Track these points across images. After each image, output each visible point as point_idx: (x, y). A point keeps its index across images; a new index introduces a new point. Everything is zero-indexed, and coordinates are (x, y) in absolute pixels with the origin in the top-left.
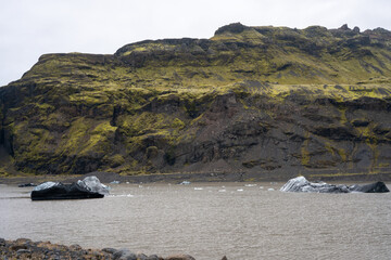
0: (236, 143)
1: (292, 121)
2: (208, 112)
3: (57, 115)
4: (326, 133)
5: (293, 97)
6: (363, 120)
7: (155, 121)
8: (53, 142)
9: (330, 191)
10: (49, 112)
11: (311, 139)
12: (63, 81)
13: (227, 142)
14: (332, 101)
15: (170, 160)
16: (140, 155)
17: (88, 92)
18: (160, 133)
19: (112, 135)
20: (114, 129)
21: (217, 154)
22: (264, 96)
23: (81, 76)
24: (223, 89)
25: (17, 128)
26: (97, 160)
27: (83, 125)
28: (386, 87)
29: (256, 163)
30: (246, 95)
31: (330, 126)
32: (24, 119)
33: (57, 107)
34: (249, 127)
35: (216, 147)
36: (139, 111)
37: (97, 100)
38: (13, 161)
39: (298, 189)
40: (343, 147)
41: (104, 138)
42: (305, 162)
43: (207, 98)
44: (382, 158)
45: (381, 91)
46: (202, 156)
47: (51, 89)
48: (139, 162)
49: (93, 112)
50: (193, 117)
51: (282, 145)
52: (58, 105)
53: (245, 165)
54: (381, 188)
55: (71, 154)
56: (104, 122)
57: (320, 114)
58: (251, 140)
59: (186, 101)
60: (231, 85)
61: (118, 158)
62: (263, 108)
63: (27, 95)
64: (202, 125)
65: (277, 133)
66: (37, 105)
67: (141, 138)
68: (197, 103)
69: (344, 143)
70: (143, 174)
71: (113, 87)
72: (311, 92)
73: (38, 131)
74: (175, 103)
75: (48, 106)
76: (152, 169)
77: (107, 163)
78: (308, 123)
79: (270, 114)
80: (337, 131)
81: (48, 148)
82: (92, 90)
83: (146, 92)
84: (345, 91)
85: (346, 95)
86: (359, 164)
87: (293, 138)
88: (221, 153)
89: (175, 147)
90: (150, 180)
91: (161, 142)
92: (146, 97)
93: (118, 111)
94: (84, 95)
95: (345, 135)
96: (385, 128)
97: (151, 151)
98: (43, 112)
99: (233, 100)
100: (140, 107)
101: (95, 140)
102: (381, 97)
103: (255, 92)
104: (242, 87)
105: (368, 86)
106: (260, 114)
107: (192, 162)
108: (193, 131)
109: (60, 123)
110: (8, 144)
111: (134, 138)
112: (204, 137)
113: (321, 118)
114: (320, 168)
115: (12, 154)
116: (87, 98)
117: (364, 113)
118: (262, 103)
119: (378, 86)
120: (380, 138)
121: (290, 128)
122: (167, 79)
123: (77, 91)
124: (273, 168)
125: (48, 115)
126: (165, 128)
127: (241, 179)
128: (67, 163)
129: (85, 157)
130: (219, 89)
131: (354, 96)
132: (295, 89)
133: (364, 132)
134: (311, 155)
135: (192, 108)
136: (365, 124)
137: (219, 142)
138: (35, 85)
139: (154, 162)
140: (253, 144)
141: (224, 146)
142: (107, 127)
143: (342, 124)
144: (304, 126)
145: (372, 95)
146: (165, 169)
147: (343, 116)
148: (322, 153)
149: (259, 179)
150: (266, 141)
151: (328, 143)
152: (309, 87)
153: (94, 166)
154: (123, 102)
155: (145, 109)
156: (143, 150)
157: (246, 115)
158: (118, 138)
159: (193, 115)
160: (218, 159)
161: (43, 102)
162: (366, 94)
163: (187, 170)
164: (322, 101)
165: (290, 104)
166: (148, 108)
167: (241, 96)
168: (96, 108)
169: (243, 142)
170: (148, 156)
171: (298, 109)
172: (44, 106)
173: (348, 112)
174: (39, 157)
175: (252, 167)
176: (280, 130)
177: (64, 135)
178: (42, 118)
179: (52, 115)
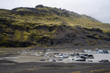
0: (69, 39)
1: (80, 33)
2: (57, 30)
3: (10, 29)
4: (89, 37)
7: (41, 32)
10: (6, 28)
11: (87, 38)
12: (8, 18)
13: (67, 38)
14: (86, 29)
15: (52, 43)
16: (42, 42)
20: (30, 34)
27: (19, 32)
31: (89, 35)
35: (65, 40)
36: (33, 29)
37: (21, 25)
41: (29, 37)
42: (89, 44)
44: (105, 43)
46: (61, 42)
47: (5, 20)
50: (50, 31)
52: (9, 26)
53: (75, 45)
55: (20, 41)
56: (25, 31)
58: (73, 38)
61: (35, 42)
62: (71, 30)
69: (94, 39)
71: (22, 21)
73: (5, 34)
74: (45, 27)
75: (6, 26)
77: (32, 44)
79: (73, 31)
81: (10, 39)
82: (17, 21)
86: (101, 44)
89: (52, 40)
91: (48, 38)
92: (34, 24)
93: (28, 28)
94: (16, 23)
95: (93, 37)
96: (102, 36)
97: (45, 40)
99: (63, 27)
101: (26, 37)
104: (63, 24)
109: (12, 31)
113: (86, 33)
114: (93, 45)
117: (94, 32)
118: (70, 28)
120: (101, 38)
121: (80, 35)
123: (13, 22)
124: (83, 46)
128: (19, 44)
129: (25, 42)
136: (96, 35)
137: (65, 38)
139: (48, 44)
140: (74, 39)
141: (67, 40)
142: (27, 33)
143: (91, 34)
153: (28, 45)
154: (28, 26)
155: (35, 28)
156: (42, 40)
157: (69, 31)
158: (32, 37)
160: (66, 43)
161: (3, 24)
164: (84, 29)
168: (21, 27)
169: (71, 38)
170: (45, 42)
171: (80, 30)
172: (3, 26)
173: (91, 32)
174: (7, 42)
175: (77, 45)
176: (78, 35)
177: (14, 35)
178: (5, 30)
179: (8, 29)
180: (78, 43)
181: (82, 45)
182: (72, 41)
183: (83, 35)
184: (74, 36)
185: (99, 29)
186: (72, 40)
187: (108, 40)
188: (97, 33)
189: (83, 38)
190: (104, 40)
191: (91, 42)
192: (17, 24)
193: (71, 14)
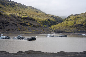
0: (3, 25)
1: (13, 21)
4: (21, 24)
5: (13, 16)
6: (27, 22)
11: (19, 25)
13: (1, 25)
14: (20, 17)
30: (2, 14)
31: (21, 22)
34: (5, 22)
40: (25, 27)
42: (19, 30)
45: (27, 16)
53: (7, 30)
58: (6, 25)
79: (8, 19)
80: (23, 24)
84: (21, 15)
86: (29, 30)
106: (6, 19)
113: (19, 21)
114: (23, 31)
117: (27, 20)
118: (6, 16)
120: (31, 25)
124: (13, 31)
132: (12, 14)
133: (28, 24)
134: (20, 28)
136: (28, 23)
143: (23, 22)
150: (10, 25)
151: (22, 26)
164: (18, 17)
171: (14, 18)
173: (24, 20)
175: (8, 31)
176: (11, 23)
180: (9, 29)
181: (12, 31)
182: (4, 27)
183: (16, 22)
184: (8, 23)
185: (31, 18)
187: (37, 27)
188: (30, 21)
189: (15, 25)
190: (33, 27)
191: (22, 28)
193: (18, 5)
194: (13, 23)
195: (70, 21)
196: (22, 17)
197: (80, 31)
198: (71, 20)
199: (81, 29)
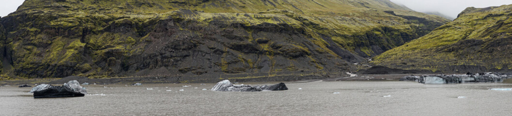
0: (174, 54)
1: (215, 39)
2: (152, 32)
3: (42, 36)
4: (239, 48)
5: (215, 22)
6: (264, 39)
7: (113, 39)
8: (40, 55)
9: (248, 90)
10: (36, 33)
11: (228, 52)
12: (46, 11)
13: (168, 54)
14: (243, 26)
15: (125, 68)
16: (103, 63)
17: (64, 19)
18: (117, 48)
19: (82, 50)
20: (83, 45)
21: (160, 63)
22: (194, 21)
23: (58, 7)
24: (164, 15)
25: (15, 46)
26: (71, 67)
27: (61, 43)
28: (279, 16)
29: (189, 70)
30: (181, 20)
31: (242, 43)
32: (19, 39)
33: (42, 30)
34: (184, 43)
35: (159, 58)
36: (102, 32)
37: (70, 24)
38: (13, 69)
39: (225, 89)
40: (250, 58)
41: (76, 52)
42: (224, 68)
43: (152, 22)
44: (277, 65)
45: (276, 19)
46: (149, 64)
47: (37, 17)
48: (103, 69)
49: (68, 33)
50: (142, 36)
51: (208, 56)
52: (42, 28)
53: (181, 71)
54: (283, 87)
55: (53, 63)
56: (76, 39)
57: (235, 34)
58: (185, 53)
59: (137, 24)
60: (170, 12)
61: (87, 66)
62: (193, 29)
63: (20, 22)
64: (149, 42)
65: (204, 48)
66: (28, 29)
67: (104, 51)
68: (145, 26)
69: (251, 55)
70: (106, 77)
71: (82, 14)
72: (228, 19)
73: (29, 47)
74: (128, 25)
75: (35, 29)
76: (112, 74)
77: (79, 69)
78: (227, 41)
79: (199, 34)
80: (246, 46)
81: (36, 59)
82: (67, 17)
83: (107, 17)
84: (251, 18)
85: (252, 21)
86: (262, 70)
87: (215, 52)
88: (162, 62)
89: (129, 58)
90: (112, 82)
91: (118, 54)
92: (107, 21)
93: (86, 31)
94: (61, 21)
95: (251, 49)
96: (279, 44)
97: (111, 61)
98: (32, 33)
99: (171, 24)
100: (102, 29)
101: (70, 53)
102: (276, 23)
103: (187, 18)
104: (178, 14)
105: (267, 15)
106: (191, 34)
107: (142, 69)
108: (142, 46)
109: (45, 41)
110: (9, 56)
111: (99, 52)
112: (150, 50)
113: (235, 37)
114: (235, 72)
115: (12, 64)
116: (63, 23)
117: (265, 34)
118: (192, 25)
119: (273, 15)
120: (275, 51)
121: (213, 44)
122: (121, 8)
123: (56, 18)
124: (201, 73)
125: (35, 36)
126: (121, 44)
127: (178, 81)
128: (51, 70)
129: (63, 66)
130: (161, 15)
131: (257, 22)
132: (216, 16)
133: (265, 47)
134: (229, 63)
135: (141, 29)
136: (265, 42)
137: (161, 54)
138: (26, 15)
139: (114, 69)
140: (186, 56)
141: (165, 57)
142: (78, 43)
143: (250, 41)
144: (223, 43)
145: (270, 21)
146: (121, 74)
147: (250, 36)
148: (236, 62)
149: (191, 81)
150: (196, 53)
151: (240, 55)
152: (226, 15)
153: (69, 72)
154: (90, 25)
155: (106, 30)
156: (105, 60)
157: (182, 35)
158: (87, 51)
159: (141, 34)
160: (161, 66)
161: (32, 26)
162: (266, 21)
163: (138, 75)
164: (236, 25)
165: (213, 27)
166: (108, 29)
167: (178, 20)
168: (70, 30)
169: (179, 54)
170: (109, 65)
171: (219, 30)
172: (33, 29)
173: (254, 33)
174: (30, 66)
175: (185, 72)
176: (206, 45)
177: (47, 50)
178: (32, 38)
179: (38, 36)
180: (189, 67)
181: (197, 73)
182: (178, 61)
184: (193, 47)
186: (179, 59)
187: (295, 57)
188: (276, 35)
190: (281, 57)
192: (62, 23)
194: (213, 46)
195: (453, 31)
196: (249, 25)
197: (462, 64)
198: (457, 26)
199: (472, 57)
